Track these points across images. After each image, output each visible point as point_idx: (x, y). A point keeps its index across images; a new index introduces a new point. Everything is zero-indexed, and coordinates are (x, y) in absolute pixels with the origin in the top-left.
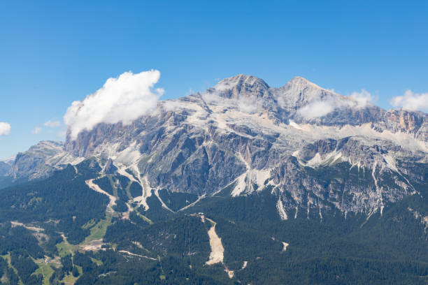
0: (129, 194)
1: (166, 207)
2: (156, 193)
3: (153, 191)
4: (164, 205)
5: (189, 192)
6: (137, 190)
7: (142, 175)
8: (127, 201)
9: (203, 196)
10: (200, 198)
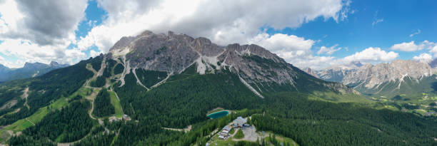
0: (113, 71)
1: (140, 83)
2: (134, 72)
3: (131, 70)
4: (138, 81)
5: (160, 70)
6: (120, 69)
7: (126, 61)
8: (108, 77)
9: (172, 73)
10: (169, 75)
